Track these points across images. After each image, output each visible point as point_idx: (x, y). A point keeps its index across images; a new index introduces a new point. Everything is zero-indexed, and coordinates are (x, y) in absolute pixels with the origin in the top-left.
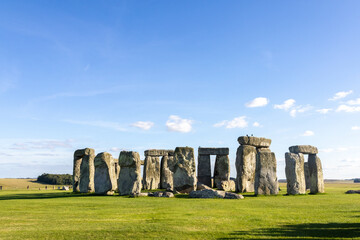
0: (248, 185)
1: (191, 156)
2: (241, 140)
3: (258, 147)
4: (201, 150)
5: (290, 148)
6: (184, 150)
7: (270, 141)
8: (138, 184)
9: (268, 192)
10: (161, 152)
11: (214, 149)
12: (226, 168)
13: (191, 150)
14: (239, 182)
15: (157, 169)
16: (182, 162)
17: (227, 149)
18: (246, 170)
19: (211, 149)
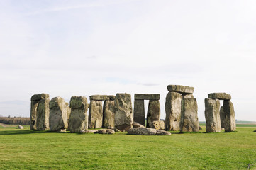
0: (175, 125)
1: (129, 100)
2: (169, 88)
3: (184, 94)
4: (136, 95)
5: (209, 95)
6: (123, 96)
7: (193, 89)
8: (86, 123)
9: (191, 130)
10: (103, 98)
11: (147, 95)
12: (157, 110)
13: (129, 96)
14: (167, 122)
15: (100, 111)
16: (121, 105)
17: (159, 95)
18: (173, 112)
19: (144, 95)
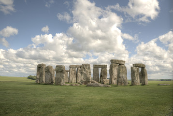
0: (114, 82)
1: (89, 68)
2: (112, 61)
3: (120, 64)
4: (95, 66)
5: (133, 65)
6: (86, 65)
7: (124, 62)
8: (64, 80)
9: (123, 85)
10: (76, 66)
11: (100, 65)
12: (106, 74)
13: (89, 65)
14: (111, 79)
15: (75, 73)
16: (85, 70)
17: (106, 65)
18: (114, 74)
